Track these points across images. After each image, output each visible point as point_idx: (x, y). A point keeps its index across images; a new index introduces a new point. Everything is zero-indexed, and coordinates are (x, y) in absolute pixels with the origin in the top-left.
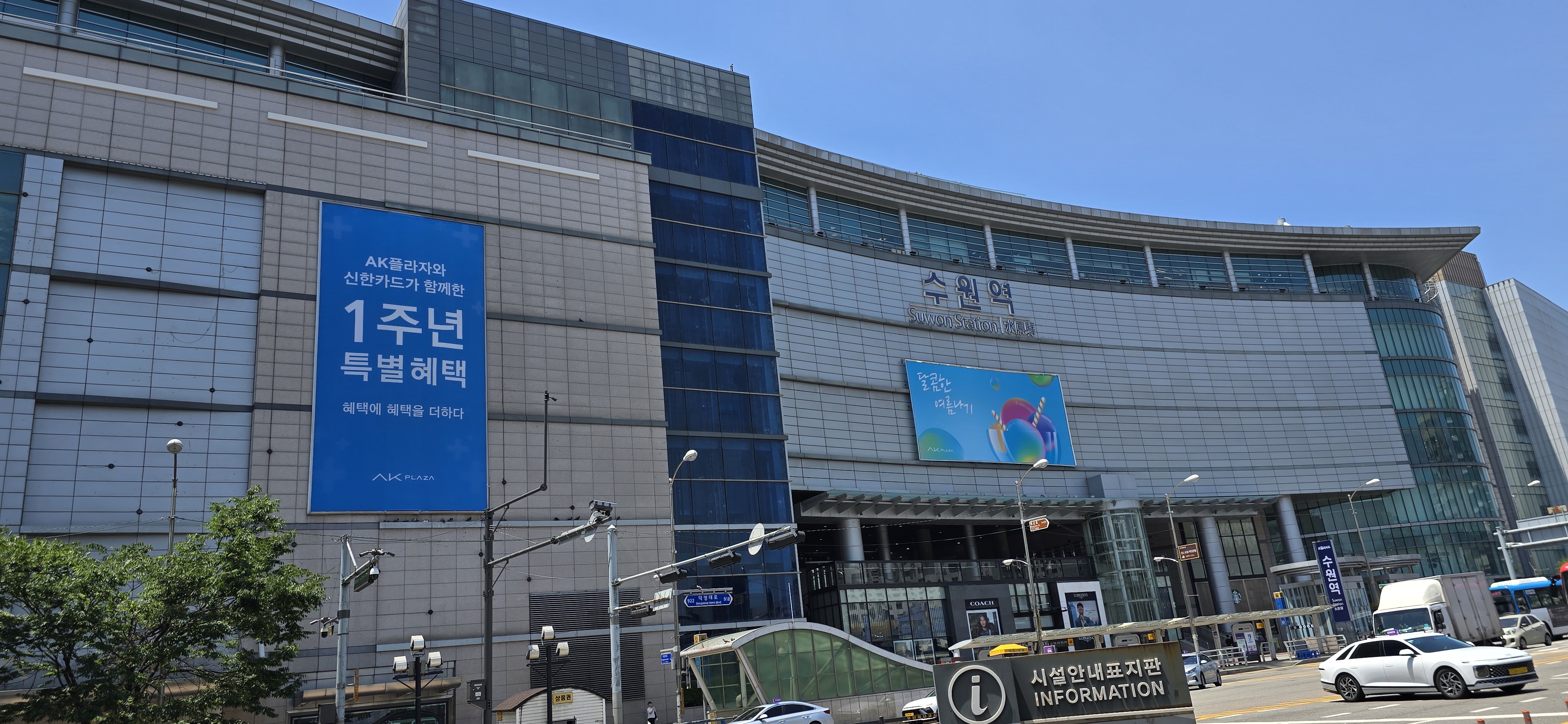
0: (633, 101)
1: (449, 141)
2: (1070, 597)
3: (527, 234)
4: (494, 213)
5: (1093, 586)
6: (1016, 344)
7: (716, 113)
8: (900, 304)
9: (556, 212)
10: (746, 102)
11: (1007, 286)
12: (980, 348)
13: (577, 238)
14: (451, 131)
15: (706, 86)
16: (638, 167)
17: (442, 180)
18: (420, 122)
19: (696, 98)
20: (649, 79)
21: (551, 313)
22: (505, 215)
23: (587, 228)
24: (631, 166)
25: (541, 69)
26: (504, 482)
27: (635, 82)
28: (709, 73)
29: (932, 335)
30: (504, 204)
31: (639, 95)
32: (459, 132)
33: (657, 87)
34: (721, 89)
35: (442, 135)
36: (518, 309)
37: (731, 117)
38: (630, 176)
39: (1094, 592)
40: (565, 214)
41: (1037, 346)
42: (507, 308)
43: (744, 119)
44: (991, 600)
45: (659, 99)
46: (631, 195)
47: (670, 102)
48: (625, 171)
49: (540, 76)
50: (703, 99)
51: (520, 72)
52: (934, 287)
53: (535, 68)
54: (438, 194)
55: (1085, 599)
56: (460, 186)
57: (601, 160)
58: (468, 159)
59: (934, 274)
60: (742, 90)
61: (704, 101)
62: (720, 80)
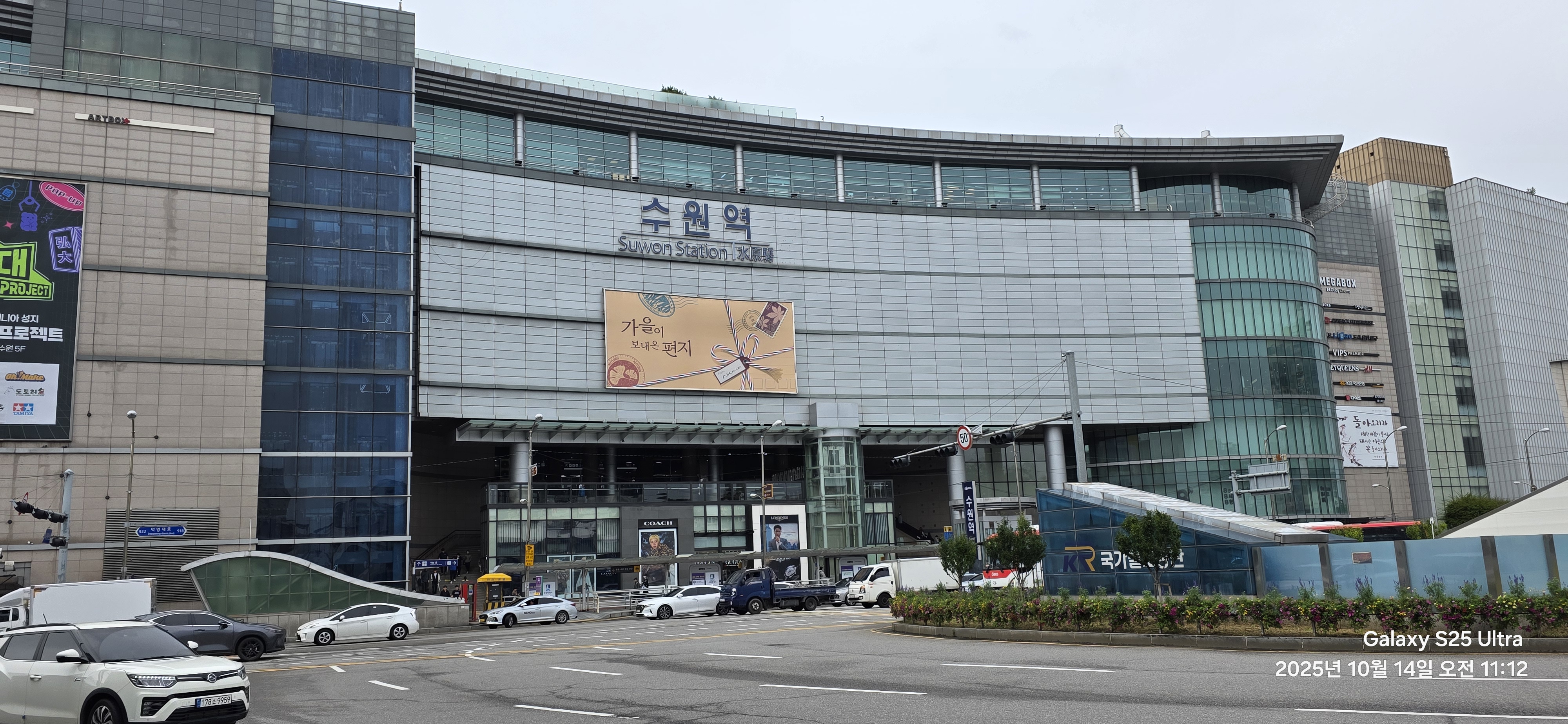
0: (275, 48)
1: (57, 106)
2: (767, 520)
3: (131, 190)
4: (99, 172)
5: (799, 510)
6: (749, 271)
7: (371, 54)
8: (610, 232)
9: (165, 168)
10: (408, 40)
11: (747, 211)
12: (702, 275)
13: (185, 192)
14: (60, 96)
15: (362, 27)
16: (260, 119)
17: (47, 143)
18: (27, 91)
19: (348, 40)
20: (295, 24)
21: (149, 263)
22: (109, 173)
23: (196, 181)
24: (252, 118)
25: (175, 24)
26: (89, 415)
27: (279, 28)
28: (366, 13)
29: (645, 263)
30: (110, 163)
31: (283, 42)
32: (67, 97)
33: (304, 33)
34: (379, 29)
35: (50, 101)
36: (117, 261)
37: (389, 56)
38: (250, 127)
39: (797, 516)
40: (174, 169)
41: (775, 272)
42: (104, 260)
43: (403, 58)
44: (669, 520)
45: (305, 44)
46: (249, 146)
47: (318, 45)
48: (245, 123)
49: (172, 32)
50: (357, 40)
51: (152, 29)
52: (655, 215)
53: (167, 23)
54: (42, 156)
55: (784, 522)
56: (65, 148)
57: (218, 114)
58: (75, 121)
59: (656, 201)
60: (404, 28)
61: (358, 42)
62: (379, 20)
